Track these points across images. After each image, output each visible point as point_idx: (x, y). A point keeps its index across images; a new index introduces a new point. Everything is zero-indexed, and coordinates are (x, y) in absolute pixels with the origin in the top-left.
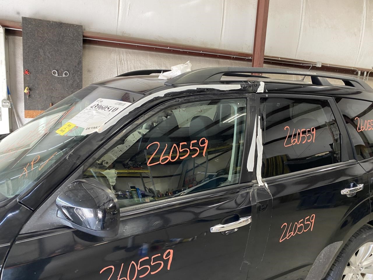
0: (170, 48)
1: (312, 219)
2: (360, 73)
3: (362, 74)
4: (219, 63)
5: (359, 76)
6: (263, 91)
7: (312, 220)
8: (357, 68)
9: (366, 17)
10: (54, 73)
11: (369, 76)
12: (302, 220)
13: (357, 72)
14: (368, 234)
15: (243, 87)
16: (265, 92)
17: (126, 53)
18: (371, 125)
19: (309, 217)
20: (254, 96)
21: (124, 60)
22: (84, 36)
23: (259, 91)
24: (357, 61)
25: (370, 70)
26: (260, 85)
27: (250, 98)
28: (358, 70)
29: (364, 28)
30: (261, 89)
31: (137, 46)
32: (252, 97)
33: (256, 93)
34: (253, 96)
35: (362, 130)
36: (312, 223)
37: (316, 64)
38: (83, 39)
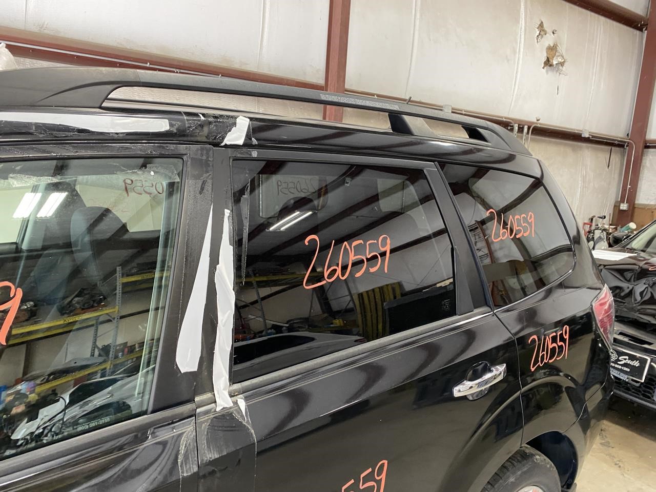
0: (150, 64)
1: (380, 473)
2: (517, 128)
3: (521, 130)
5: (516, 133)
6: (241, 142)
7: (378, 476)
8: (512, 120)
9: (525, 30)
11: (531, 135)
12: (352, 481)
13: (513, 126)
14: (519, 473)
15: (176, 127)
16: (247, 145)
18: (521, 226)
19: (370, 470)
20: (207, 154)
23: (229, 141)
24: (512, 107)
25: (533, 123)
26: (235, 124)
27: (192, 159)
28: (513, 122)
29: (522, 50)
30: (237, 136)
31: (78, 57)
32: (202, 155)
33: (222, 147)
34: (205, 152)
35: (503, 237)
36: (379, 482)
37: (441, 108)
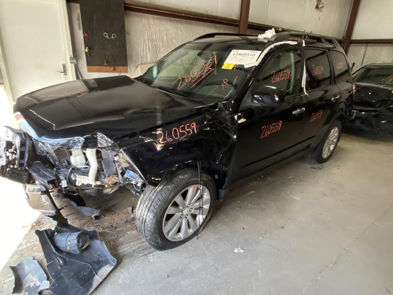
4: (216, 28)
7: (321, 113)
10: (106, 35)
17: (153, 18)
21: (152, 25)
22: (125, 4)
24: (302, 27)
26: (303, 42)
29: (308, 1)
37: (278, 28)
38: (125, 6)
